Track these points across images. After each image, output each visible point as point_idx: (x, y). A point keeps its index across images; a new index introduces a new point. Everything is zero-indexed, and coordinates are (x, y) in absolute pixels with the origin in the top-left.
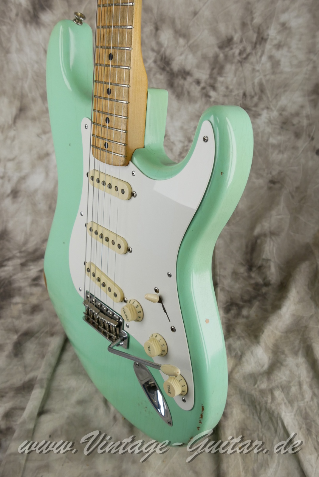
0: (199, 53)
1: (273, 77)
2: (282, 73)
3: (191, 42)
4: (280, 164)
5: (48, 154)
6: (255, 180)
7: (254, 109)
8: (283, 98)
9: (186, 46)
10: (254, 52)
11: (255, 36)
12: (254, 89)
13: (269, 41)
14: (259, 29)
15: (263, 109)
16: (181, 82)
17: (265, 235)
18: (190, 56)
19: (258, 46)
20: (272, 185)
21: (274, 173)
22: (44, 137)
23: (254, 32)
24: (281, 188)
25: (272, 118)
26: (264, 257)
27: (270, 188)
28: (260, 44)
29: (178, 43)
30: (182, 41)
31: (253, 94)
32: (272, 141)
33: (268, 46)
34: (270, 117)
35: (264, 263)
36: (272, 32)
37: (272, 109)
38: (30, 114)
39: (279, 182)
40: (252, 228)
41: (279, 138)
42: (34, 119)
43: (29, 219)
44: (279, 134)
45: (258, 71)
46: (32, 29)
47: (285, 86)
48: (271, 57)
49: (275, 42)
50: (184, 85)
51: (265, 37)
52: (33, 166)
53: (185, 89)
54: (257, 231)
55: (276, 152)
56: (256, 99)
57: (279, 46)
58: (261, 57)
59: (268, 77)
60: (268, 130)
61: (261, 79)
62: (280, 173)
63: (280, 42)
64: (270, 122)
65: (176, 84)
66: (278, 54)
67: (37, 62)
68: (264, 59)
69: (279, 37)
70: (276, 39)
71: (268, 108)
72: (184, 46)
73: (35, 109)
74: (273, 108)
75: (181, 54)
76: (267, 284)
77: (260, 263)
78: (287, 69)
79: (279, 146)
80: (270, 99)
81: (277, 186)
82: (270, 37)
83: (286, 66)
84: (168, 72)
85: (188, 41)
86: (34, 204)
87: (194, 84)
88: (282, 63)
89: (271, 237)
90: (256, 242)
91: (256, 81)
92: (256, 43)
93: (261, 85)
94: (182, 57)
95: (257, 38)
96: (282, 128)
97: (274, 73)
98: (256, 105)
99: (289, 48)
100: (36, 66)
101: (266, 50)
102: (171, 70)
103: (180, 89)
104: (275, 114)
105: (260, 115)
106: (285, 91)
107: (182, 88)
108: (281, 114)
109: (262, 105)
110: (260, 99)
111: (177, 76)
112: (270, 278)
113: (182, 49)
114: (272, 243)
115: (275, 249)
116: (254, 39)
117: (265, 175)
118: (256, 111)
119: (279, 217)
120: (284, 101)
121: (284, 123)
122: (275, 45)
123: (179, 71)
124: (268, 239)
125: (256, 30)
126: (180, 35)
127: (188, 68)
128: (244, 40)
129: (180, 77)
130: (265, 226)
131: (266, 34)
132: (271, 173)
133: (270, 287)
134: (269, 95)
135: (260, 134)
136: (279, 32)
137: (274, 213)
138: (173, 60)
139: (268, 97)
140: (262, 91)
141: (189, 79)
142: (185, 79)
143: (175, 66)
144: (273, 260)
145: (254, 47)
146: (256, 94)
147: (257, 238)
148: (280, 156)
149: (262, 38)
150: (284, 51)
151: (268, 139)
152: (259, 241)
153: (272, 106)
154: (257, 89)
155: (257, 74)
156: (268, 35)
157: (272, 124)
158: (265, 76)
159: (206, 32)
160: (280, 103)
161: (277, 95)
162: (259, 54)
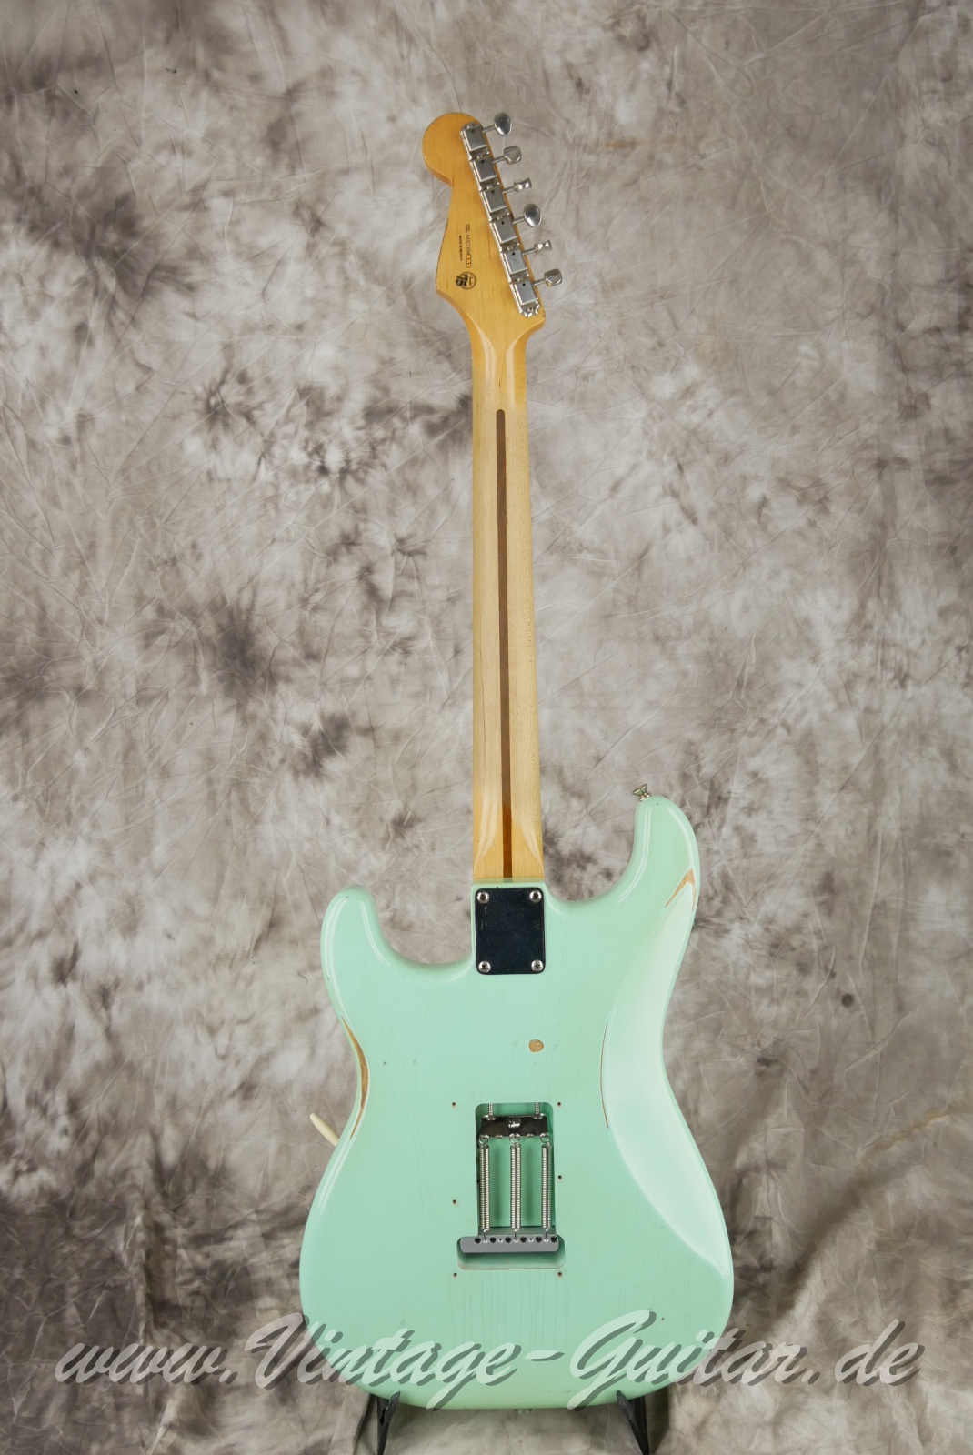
0: (608, 824)
1: (745, 862)
2: (760, 855)
3: (592, 805)
4: (775, 1025)
5: (316, 1011)
6: (729, 1059)
7: (715, 920)
8: (768, 899)
9: (585, 812)
10: (706, 821)
11: (707, 794)
12: (711, 884)
13: (731, 800)
14: (712, 783)
15: (732, 921)
16: (577, 874)
17: (757, 1169)
18: (592, 830)
19: (713, 811)
20: (764, 1068)
21: (766, 1043)
22: (310, 976)
23: (706, 788)
24: (781, 1072)
25: (750, 936)
26: (757, 1212)
27: (760, 1075)
28: (717, 807)
29: (569, 807)
30: (576, 804)
31: (711, 893)
32: (757, 979)
33: (731, 810)
34: (747, 935)
35: (759, 1225)
36: (737, 787)
37: (748, 920)
38: (286, 932)
39: (776, 1061)
40: (731, 1155)
41: (768, 974)
42: (294, 942)
43: (273, 1145)
44: (768, 966)
45: (718, 852)
46: (308, 784)
47: (770, 878)
48: (737, 829)
49: (744, 803)
50: (582, 879)
51: (725, 795)
52: (286, 1034)
53: (583, 887)
54: (741, 1160)
55: (766, 1001)
56: (717, 902)
57: (750, 810)
58: (720, 827)
59: (736, 863)
60: (746, 959)
61: (724, 866)
62: (777, 1042)
63: (752, 803)
64: (748, 944)
65: (566, 879)
66: (750, 824)
67: (310, 840)
68: (726, 831)
69: (749, 796)
70: (744, 798)
71: (741, 918)
72: (580, 813)
73: (297, 924)
74: (752, 919)
75: (576, 826)
76: (767, 1268)
77: (750, 1225)
78: (770, 849)
79: (770, 989)
80: (745, 903)
81: (774, 1068)
82: (732, 795)
83: (766, 843)
84: (551, 857)
85: (587, 804)
86: (284, 1113)
87: (600, 876)
88: (759, 838)
89: (769, 1174)
90: (740, 1181)
91: (716, 870)
92: (709, 807)
93: (725, 877)
94: (578, 831)
95: (710, 797)
96: (772, 954)
97: (746, 855)
98: (719, 914)
99: (770, 812)
100: (307, 845)
101: (728, 817)
102: (558, 852)
103: (575, 886)
104: (756, 929)
105: (727, 931)
106: (770, 887)
107: (579, 885)
108: (767, 930)
109: (729, 913)
110: (725, 901)
111: (569, 863)
112: (772, 1256)
113: (578, 817)
114: (772, 1185)
115: (779, 1196)
116: (706, 800)
117: (747, 1048)
118: (719, 924)
119: (781, 1130)
120: (769, 905)
121: (775, 946)
122: (744, 808)
123: (573, 855)
124: (764, 1177)
125: (708, 785)
126: (573, 794)
127: (588, 850)
128: (687, 802)
129: (574, 866)
130: (757, 1148)
131: (725, 791)
132: (759, 1045)
133: (774, 1273)
134: (742, 895)
135: (731, 969)
136: (749, 787)
137: (770, 1122)
138: (561, 836)
139: (739, 899)
140: (728, 887)
141: (591, 869)
142: (583, 868)
143: (565, 847)
144: (776, 1218)
145: (707, 813)
146: (716, 892)
147: (742, 1174)
148: (774, 1010)
149: (720, 798)
150: (761, 818)
151: (747, 977)
152: (745, 1181)
153: (748, 916)
154: (718, 885)
155: (716, 857)
156: (730, 792)
157: (751, 948)
158: (731, 860)
159: (619, 788)
160: (763, 909)
161: (755, 894)
162: (717, 823)
